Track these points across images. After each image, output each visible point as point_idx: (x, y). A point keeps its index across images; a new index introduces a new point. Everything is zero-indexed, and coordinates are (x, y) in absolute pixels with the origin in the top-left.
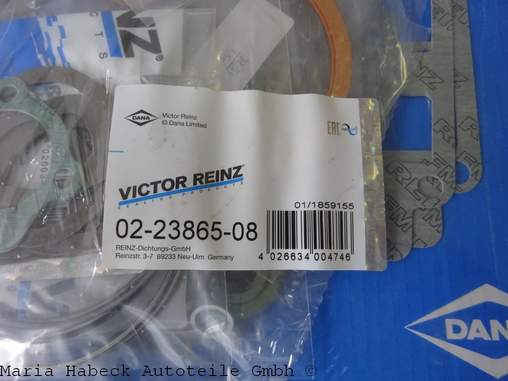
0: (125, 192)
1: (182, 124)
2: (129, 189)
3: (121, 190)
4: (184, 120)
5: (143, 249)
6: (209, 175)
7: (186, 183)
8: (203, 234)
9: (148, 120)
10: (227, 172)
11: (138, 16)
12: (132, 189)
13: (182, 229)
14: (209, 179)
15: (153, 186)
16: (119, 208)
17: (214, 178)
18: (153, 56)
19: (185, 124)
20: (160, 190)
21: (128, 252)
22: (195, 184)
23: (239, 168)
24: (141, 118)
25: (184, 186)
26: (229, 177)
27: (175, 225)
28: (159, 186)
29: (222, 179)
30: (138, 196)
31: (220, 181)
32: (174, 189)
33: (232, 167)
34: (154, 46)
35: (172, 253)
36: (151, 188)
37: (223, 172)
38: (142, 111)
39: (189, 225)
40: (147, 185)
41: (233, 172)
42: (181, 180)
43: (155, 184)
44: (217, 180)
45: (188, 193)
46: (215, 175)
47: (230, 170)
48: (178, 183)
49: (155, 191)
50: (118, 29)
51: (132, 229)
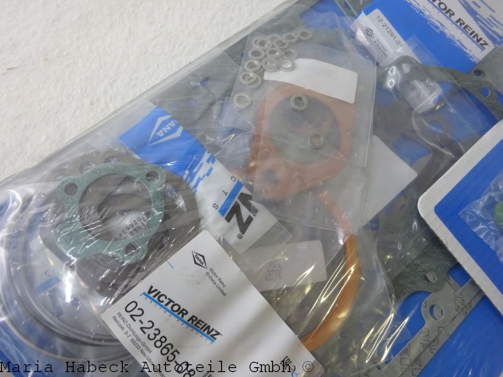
0: (153, 290)
1: (215, 283)
2: (156, 290)
3: (151, 287)
4: (218, 282)
5: (130, 328)
6: (200, 322)
7: (185, 316)
8: (165, 351)
9: (201, 264)
10: (210, 329)
11: (253, 202)
12: (157, 292)
13: (158, 338)
14: (198, 325)
15: (168, 301)
16: (141, 295)
17: (201, 326)
18: (237, 231)
19: (216, 285)
20: (169, 307)
21: (121, 322)
22: (189, 320)
23: (218, 334)
24: (199, 260)
25: (182, 316)
26: (209, 333)
27: (157, 332)
28: (172, 304)
29: (204, 331)
30: (156, 298)
31: (202, 330)
32: (176, 313)
33: (216, 329)
34: (244, 226)
35: (140, 345)
36: (166, 301)
37: (209, 327)
38: (203, 257)
39: (163, 340)
40: (166, 298)
41: (214, 333)
42: (184, 312)
43: (171, 301)
44: (201, 329)
45: (181, 322)
46: (203, 324)
47: (213, 330)
48: (182, 312)
49: (167, 305)
50: (236, 199)
51: (136, 312)
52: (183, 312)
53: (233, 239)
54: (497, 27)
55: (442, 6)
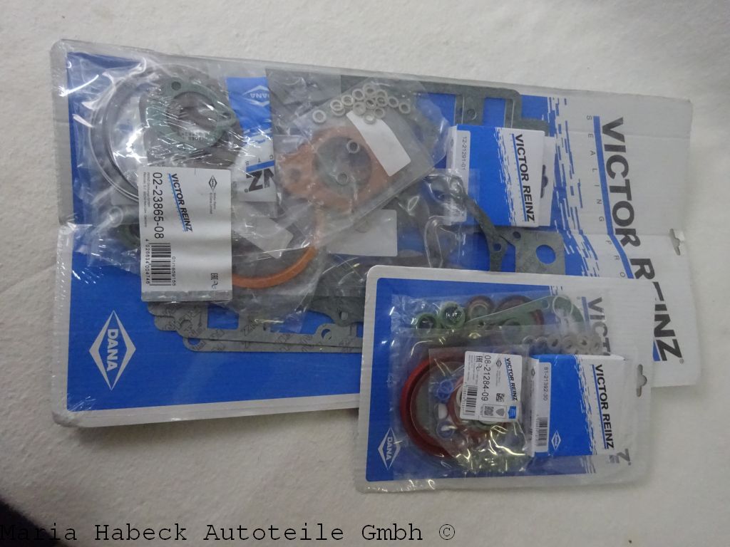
0: (175, 177)
2: (177, 178)
3: (176, 175)
4: (213, 203)
5: (148, 185)
6: (187, 215)
8: (157, 212)
9: (212, 186)
10: (189, 224)
11: (270, 179)
12: (177, 180)
13: (159, 203)
14: (184, 215)
16: (167, 174)
18: (248, 187)
19: (211, 203)
20: (177, 192)
21: (147, 178)
22: (181, 209)
23: (191, 229)
24: (213, 182)
25: (180, 204)
27: (160, 199)
28: (179, 192)
29: (185, 221)
30: (173, 182)
32: (178, 199)
33: (192, 226)
34: (254, 187)
35: (147, 198)
36: (178, 188)
37: (189, 222)
39: (160, 206)
41: (189, 227)
43: (180, 190)
44: (184, 219)
45: (176, 206)
46: (187, 218)
49: (176, 190)
50: (263, 170)
51: (158, 180)
52: (182, 202)
53: (241, 189)
54: (573, 219)
55: (524, 168)
